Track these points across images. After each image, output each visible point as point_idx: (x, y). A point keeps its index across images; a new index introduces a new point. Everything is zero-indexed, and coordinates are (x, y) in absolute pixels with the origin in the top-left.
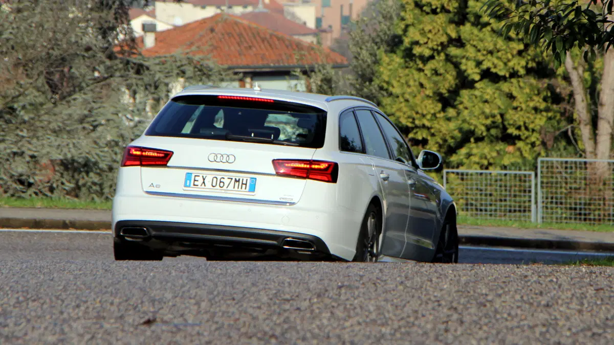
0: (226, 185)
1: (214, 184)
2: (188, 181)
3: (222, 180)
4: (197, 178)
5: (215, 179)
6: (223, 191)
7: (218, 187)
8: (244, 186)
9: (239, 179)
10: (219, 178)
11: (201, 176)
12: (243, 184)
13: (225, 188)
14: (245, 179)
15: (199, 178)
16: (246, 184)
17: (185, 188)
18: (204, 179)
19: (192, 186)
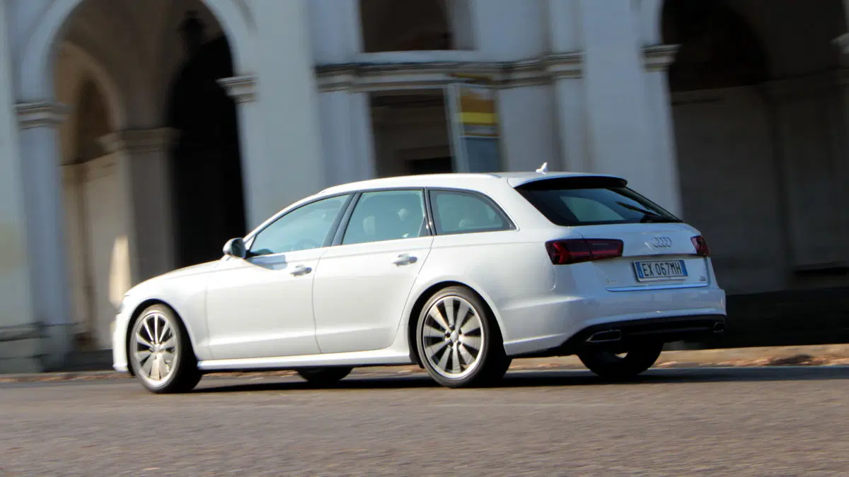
0: (667, 271)
1: (659, 272)
2: (640, 272)
3: (662, 266)
5: (657, 266)
6: (668, 278)
7: (662, 274)
8: (679, 270)
9: (673, 264)
10: (659, 264)
11: (647, 264)
12: (677, 268)
13: (667, 275)
14: (676, 261)
15: (646, 267)
16: (679, 268)
17: (640, 280)
18: (650, 267)
19: (644, 276)
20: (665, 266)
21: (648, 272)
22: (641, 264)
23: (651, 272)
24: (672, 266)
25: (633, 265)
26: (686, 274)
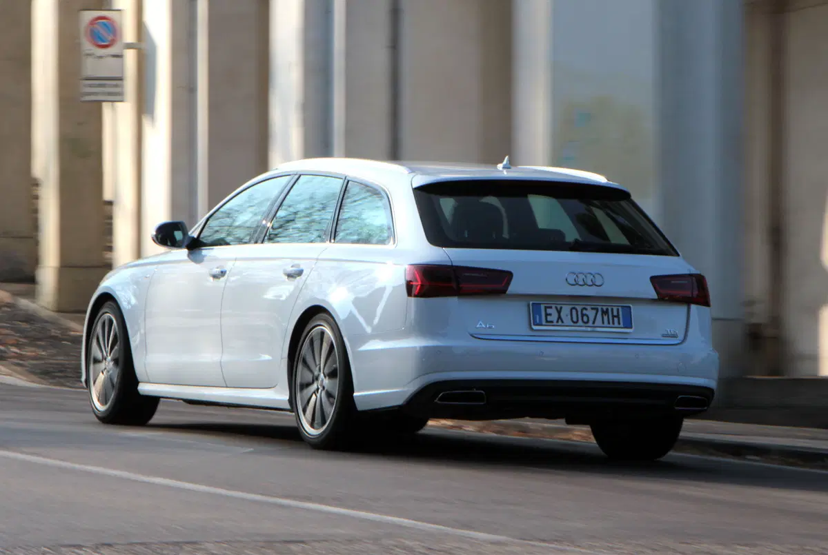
0: (591, 319)
1: (575, 319)
2: (538, 317)
3: (585, 312)
4: (549, 311)
5: (574, 311)
6: (589, 329)
7: (580, 323)
8: (616, 319)
9: (607, 309)
10: (579, 308)
11: (554, 306)
12: (613, 316)
13: (590, 324)
14: (615, 308)
15: (553, 311)
16: (618, 316)
17: (535, 327)
18: (559, 312)
19: (544, 323)
20: (591, 314)
21: (554, 317)
22: (543, 307)
23: (559, 317)
24: (605, 312)
25: (529, 305)
26: (628, 324)
